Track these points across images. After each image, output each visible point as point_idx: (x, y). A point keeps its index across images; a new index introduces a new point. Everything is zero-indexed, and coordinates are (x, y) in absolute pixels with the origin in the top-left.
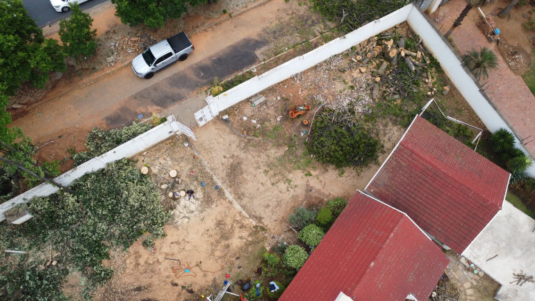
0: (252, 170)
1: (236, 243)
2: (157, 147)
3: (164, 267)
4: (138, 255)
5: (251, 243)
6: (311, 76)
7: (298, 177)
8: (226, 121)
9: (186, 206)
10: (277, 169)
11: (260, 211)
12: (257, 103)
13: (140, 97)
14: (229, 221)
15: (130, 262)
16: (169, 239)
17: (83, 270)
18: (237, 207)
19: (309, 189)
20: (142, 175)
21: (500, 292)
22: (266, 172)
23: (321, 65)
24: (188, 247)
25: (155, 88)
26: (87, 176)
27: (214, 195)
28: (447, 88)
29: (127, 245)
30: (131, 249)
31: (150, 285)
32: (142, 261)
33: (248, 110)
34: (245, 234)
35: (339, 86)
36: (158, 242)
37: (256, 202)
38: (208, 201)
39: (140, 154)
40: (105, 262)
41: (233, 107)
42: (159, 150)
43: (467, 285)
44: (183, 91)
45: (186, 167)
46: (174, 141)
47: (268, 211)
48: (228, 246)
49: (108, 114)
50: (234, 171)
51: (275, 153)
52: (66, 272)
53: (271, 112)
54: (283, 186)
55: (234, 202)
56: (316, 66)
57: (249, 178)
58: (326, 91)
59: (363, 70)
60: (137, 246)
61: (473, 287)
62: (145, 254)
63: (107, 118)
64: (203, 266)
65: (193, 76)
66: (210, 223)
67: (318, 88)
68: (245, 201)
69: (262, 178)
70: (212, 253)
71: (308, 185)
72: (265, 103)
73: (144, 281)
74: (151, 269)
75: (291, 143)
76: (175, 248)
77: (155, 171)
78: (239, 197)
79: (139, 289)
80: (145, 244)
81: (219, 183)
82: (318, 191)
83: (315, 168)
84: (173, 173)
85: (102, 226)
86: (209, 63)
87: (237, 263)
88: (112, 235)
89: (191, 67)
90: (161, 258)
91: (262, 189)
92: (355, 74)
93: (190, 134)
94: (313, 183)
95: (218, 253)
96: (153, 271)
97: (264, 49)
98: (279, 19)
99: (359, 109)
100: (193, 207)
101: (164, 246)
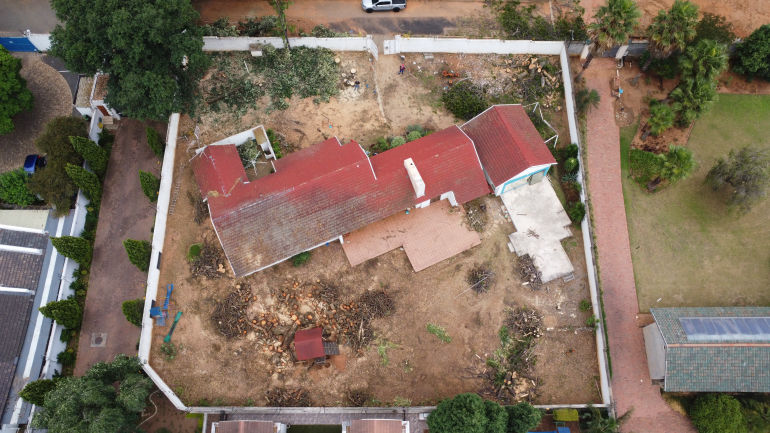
0: (402, 93)
1: (368, 126)
2: (352, 53)
3: (319, 119)
4: (307, 105)
5: (377, 131)
6: (472, 58)
7: (427, 111)
8: (403, 59)
9: (350, 93)
10: (417, 100)
11: (393, 117)
12: (427, 57)
13: (357, 21)
14: (371, 113)
15: (301, 107)
16: (330, 105)
17: (273, 97)
18: (381, 108)
19: (430, 120)
20: (335, 63)
21: (514, 234)
22: (410, 98)
23: (482, 55)
24: (338, 115)
25: (369, 20)
26: (303, 47)
27: (371, 95)
28: (559, 108)
29: (304, 96)
30: (305, 100)
31: (305, 124)
32: (307, 109)
33: (419, 59)
34: (376, 124)
35: (486, 73)
36: (322, 104)
37: (393, 111)
38: (365, 96)
39: (340, 52)
40: (287, 99)
41: (410, 54)
42: (352, 56)
43: (496, 222)
44: (385, 29)
45: (362, 72)
46: (364, 55)
47: (398, 119)
48: (362, 126)
49: (333, 21)
50: (390, 89)
51: (421, 90)
52: (263, 94)
53: (433, 67)
54: (415, 111)
55: (381, 105)
56: (478, 55)
57: (397, 96)
58: (476, 72)
59: (508, 70)
60: (309, 100)
61: (499, 224)
62: (312, 106)
63: (332, 24)
64: (342, 130)
65: (396, 24)
66: (359, 109)
67: (472, 67)
68: (387, 107)
69: (405, 100)
70: (351, 125)
71: (431, 118)
72: (432, 60)
73: (303, 120)
74: (310, 116)
75: (434, 91)
76: (331, 112)
77: (343, 65)
78: (385, 103)
79: (298, 123)
80: (314, 101)
81: (378, 90)
82: (436, 124)
83: (441, 111)
84: (353, 71)
85: (296, 79)
86: (411, 21)
87: (363, 137)
88: (299, 88)
89: (398, 19)
90: (319, 113)
91: (401, 106)
92: (502, 71)
93: (376, 55)
94: (436, 118)
95: (354, 127)
96: (311, 118)
97: (451, 29)
98: (472, 15)
99: (491, 91)
100: (354, 95)
101: (325, 108)
